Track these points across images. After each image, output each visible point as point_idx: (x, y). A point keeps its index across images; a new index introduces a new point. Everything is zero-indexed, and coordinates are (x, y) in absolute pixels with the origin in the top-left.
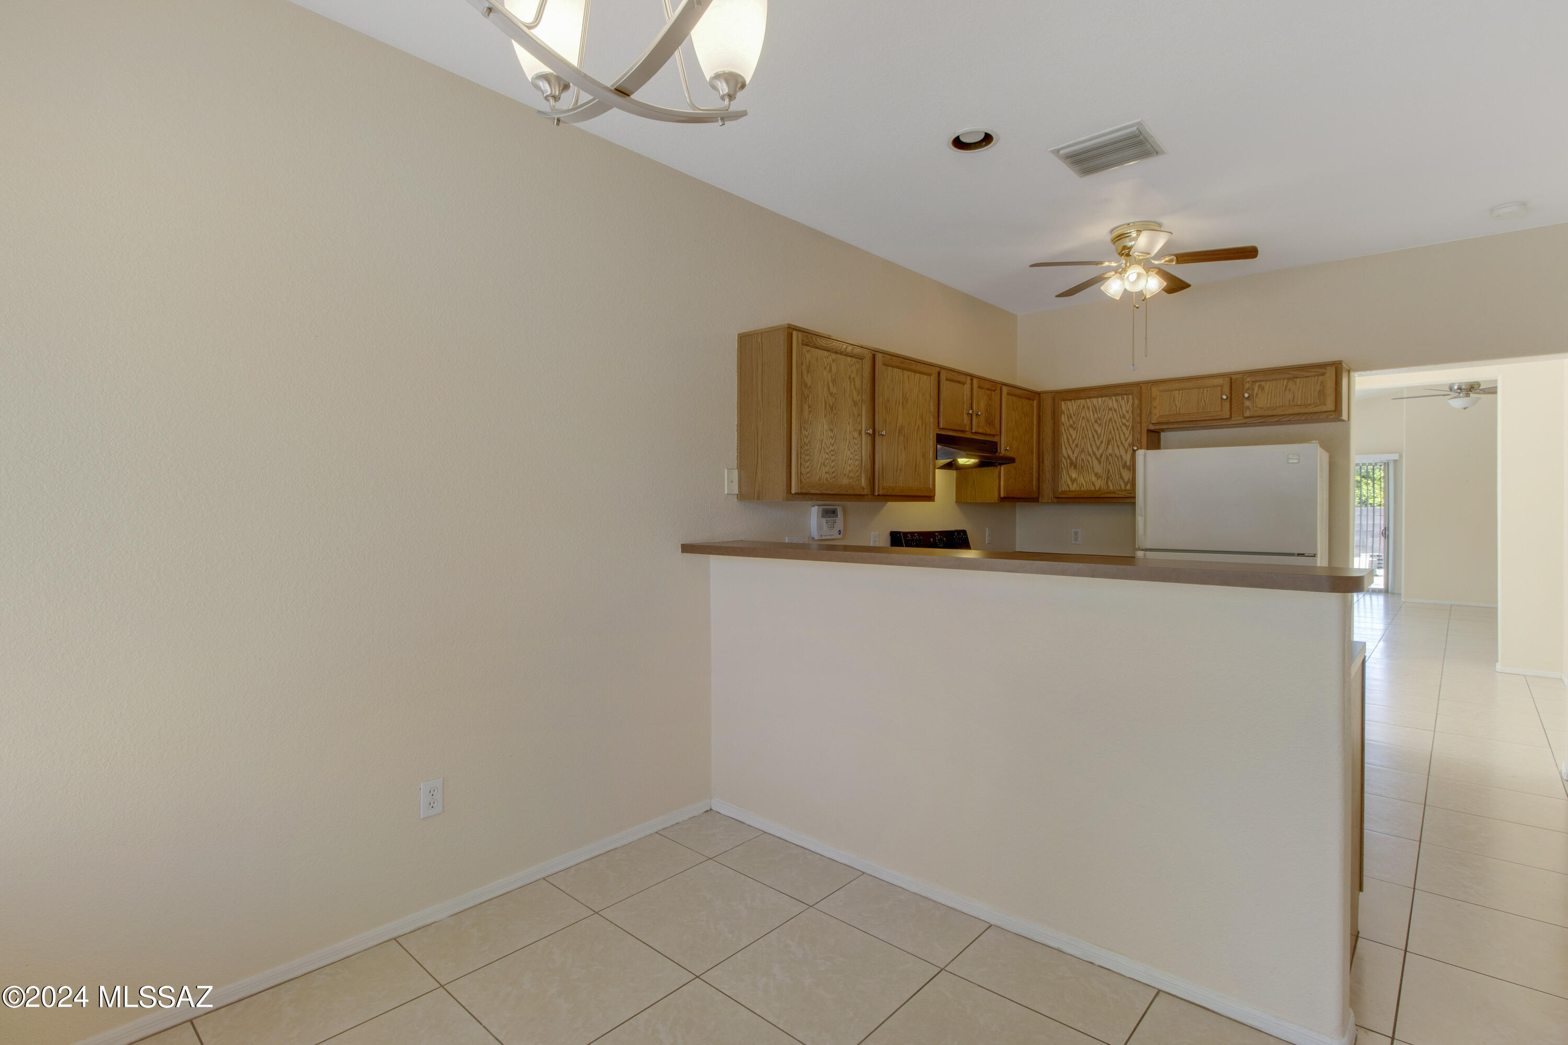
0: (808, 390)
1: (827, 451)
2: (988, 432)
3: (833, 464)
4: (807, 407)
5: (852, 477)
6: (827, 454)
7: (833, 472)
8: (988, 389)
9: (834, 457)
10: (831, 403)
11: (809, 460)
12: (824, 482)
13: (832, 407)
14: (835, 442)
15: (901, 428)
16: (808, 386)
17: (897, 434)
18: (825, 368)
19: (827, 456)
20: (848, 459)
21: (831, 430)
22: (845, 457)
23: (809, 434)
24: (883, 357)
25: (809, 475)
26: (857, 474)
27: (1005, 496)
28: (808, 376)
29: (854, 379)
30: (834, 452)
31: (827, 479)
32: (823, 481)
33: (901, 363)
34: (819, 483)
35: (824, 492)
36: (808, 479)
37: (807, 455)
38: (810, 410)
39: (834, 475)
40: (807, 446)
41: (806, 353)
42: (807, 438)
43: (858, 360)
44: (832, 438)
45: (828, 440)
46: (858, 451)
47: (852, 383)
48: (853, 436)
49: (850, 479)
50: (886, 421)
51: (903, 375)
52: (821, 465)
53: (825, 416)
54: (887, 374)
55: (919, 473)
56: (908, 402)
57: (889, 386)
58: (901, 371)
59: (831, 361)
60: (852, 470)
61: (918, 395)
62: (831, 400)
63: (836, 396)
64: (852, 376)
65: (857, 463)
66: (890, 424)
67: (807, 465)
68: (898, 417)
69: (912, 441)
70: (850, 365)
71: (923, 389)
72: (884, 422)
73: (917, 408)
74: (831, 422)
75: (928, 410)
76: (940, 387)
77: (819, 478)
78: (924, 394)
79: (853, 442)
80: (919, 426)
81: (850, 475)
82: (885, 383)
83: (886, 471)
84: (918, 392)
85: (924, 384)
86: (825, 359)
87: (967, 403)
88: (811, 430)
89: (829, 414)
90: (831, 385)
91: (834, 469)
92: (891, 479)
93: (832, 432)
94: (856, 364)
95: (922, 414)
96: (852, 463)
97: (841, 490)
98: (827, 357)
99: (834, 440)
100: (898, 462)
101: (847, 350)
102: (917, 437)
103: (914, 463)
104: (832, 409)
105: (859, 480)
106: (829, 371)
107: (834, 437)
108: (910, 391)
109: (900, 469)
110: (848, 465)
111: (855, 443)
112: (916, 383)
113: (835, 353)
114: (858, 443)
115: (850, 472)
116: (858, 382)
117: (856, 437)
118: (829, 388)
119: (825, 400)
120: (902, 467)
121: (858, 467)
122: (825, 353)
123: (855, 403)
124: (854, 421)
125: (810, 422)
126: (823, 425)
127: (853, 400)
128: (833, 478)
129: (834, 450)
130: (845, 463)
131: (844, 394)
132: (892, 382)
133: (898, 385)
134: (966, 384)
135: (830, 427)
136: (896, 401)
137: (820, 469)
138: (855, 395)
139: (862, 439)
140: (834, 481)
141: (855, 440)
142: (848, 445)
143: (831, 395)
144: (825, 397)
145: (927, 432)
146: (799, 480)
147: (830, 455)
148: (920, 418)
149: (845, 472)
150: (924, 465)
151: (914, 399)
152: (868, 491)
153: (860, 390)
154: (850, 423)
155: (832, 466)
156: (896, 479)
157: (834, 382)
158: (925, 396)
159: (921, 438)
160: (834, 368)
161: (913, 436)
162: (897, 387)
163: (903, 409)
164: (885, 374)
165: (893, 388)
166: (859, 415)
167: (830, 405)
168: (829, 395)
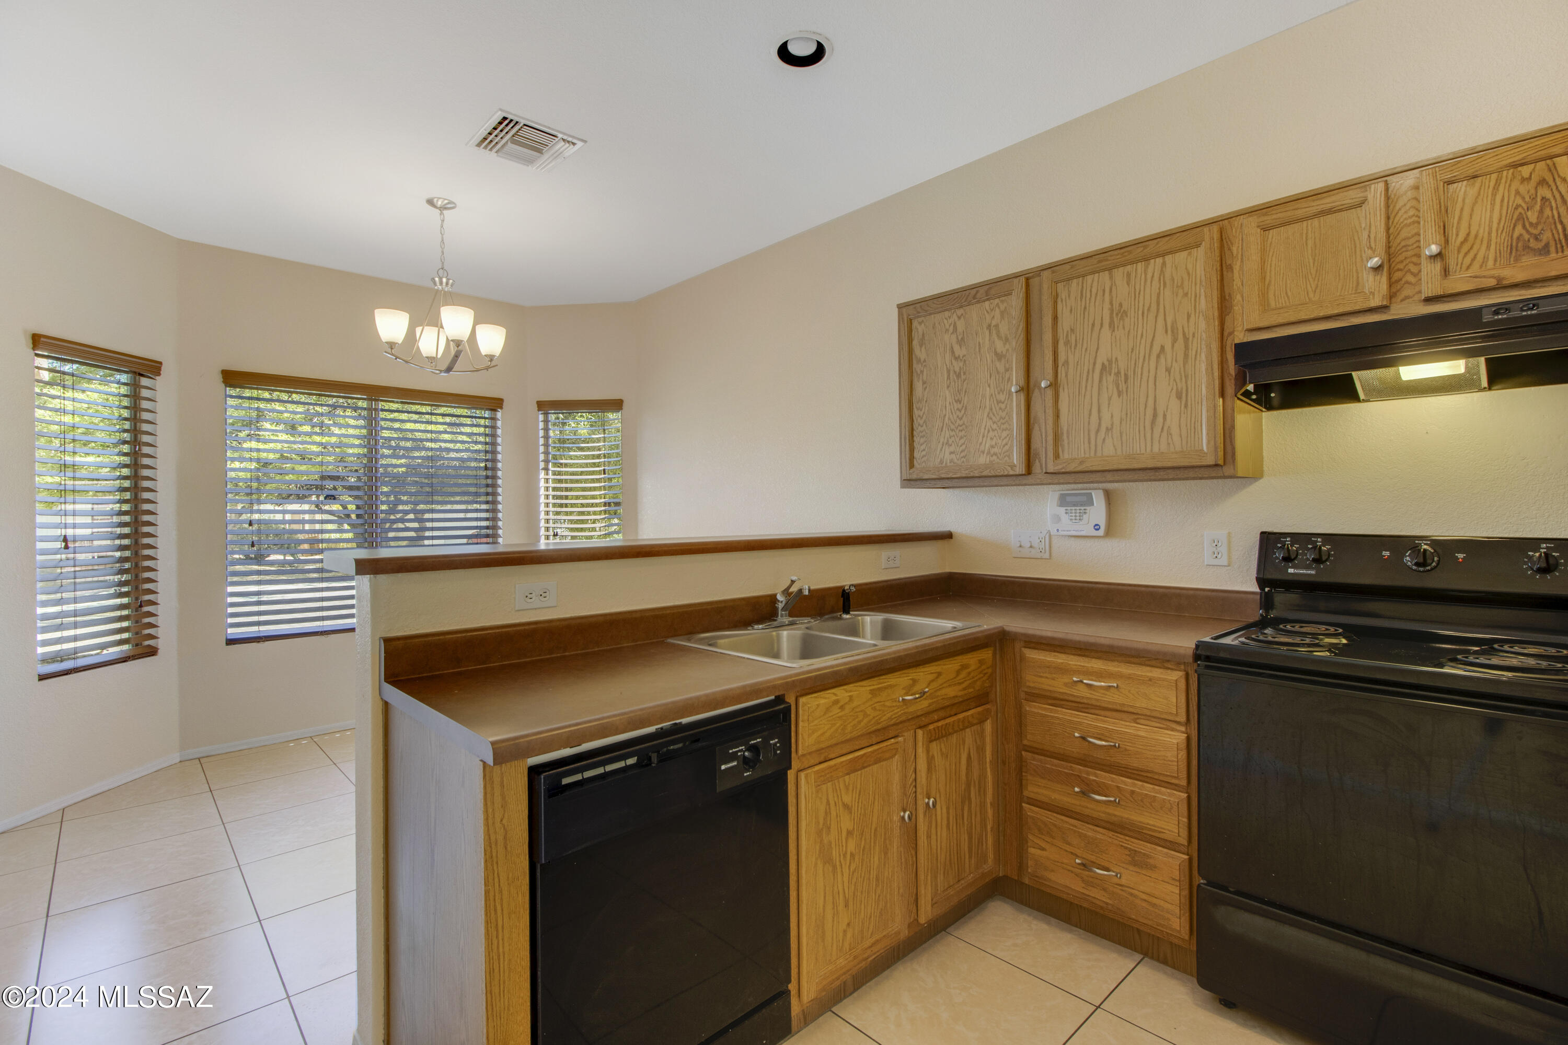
0: (922, 364)
1: (952, 427)
2: (1522, 276)
3: (962, 441)
4: (921, 382)
5: (995, 454)
6: (952, 430)
7: (962, 451)
8: (1517, 165)
9: (963, 432)
10: (957, 369)
11: (925, 442)
12: (948, 464)
13: (960, 373)
14: (965, 413)
15: (1106, 363)
16: (922, 360)
17: (1097, 375)
18: (947, 330)
20: (989, 431)
21: (959, 401)
22: (982, 430)
23: (924, 413)
24: (1053, 272)
25: (925, 459)
26: (1007, 447)
28: (921, 350)
29: (997, 326)
30: (964, 426)
31: (951, 461)
32: (946, 464)
33: (1100, 262)
34: (940, 465)
35: (943, 476)
36: (924, 464)
37: (922, 437)
38: (925, 386)
39: (963, 454)
40: (922, 426)
41: (918, 327)
42: (921, 418)
43: (1003, 298)
44: (960, 410)
45: (954, 413)
46: (1007, 418)
47: (994, 332)
48: (997, 400)
49: (992, 456)
50: (1066, 362)
51: (1111, 278)
52: (943, 445)
53: (948, 387)
54: (1069, 292)
55: (1165, 429)
56: (1127, 316)
57: (1073, 308)
58: (1107, 273)
59: (956, 319)
60: (996, 444)
61: (1159, 294)
62: (957, 366)
63: (964, 358)
64: (994, 323)
65: (1004, 434)
66: (1077, 365)
67: (922, 448)
68: (1098, 349)
69: (1141, 378)
70: (989, 311)
71: (1173, 280)
72: (1063, 365)
73: (1156, 317)
74: (958, 391)
75: (1193, 312)
76: (1235, 255)
77: (939, 460)
78: (1177, 287)
79: (997, 408)
80: (1162, 348)
81: (993, 451)
82: (1064, 308)
83: (1068, 437)
84: (1159, 289)
85: (1177, 268)
86: (946, 321)
87: (1373, 245)
88: (927, 408)
89: (955, 382)
90: (956, 348)
91: (964, 447)
92: (1082, 447)
93: (960, 403)
94: (1000, 304)
95: (1174, 322)
96: (997, 435)
97: (972, 471)
98: (950, 317)
99: (963, 411)
100: (1100, 419)
101: (978, 296)
102: (1157, 368)
103: (1150, 412)
104: (959, 376)
105: (1009, 456)
106: (953, 333)
107: (964, 408)
108: (1133, 295)
109: (1107, 429)
110: (989, 438)
111: (1000, 409)
112: (1153, 277)
113: (961, 307)
114: (1006, 407)
115: (992, 447)
116: (1004, 328)
117: (1003, 400)
118: (953, 352)
119: (947, 368)
120: (1112, 425)
121: (1008, 438)
122: (947, 314)
123: (1000, 356)
124: (999, 380)
125: (925, 400)
126: (946, 398)
127: (996, 354)
128: (962, 458)
129: (964, 424)
130: (983, 437)
131: (979, 351)
132: (1081, 301)
133: (1098, 298)
134: (1366, 203)
135: (956, 398)
136: (1093, 325)
137: (941, 450)
138: (1000, 346)
139: (1012, 401)
140: (963, 462)
141: (1000, 404)
142: (989, 413)
143: (957, 358)
144: (946, 365)
145: (1190, 351)
146: (912, 466)
147: (958, 431)
148: (1166, 332)
149: (982, 448)
150: (1182, 412)
151: (1144, 305)
152: (1021, 470)
153: (1009, 336)
154: (992, 385)
155: (960, 444)
156: (1096, 445)
157: (961, 342)
158: (1183, 288)
159: (1172, 366)
160: (961, 325)
161: (1142, 368)
162: (1095, 302)
163: (1114, 331)
164: (1063, 295)
165: (1085, 308)
166: (1007, 370)
167: (955, 372)
168: (953, 361)
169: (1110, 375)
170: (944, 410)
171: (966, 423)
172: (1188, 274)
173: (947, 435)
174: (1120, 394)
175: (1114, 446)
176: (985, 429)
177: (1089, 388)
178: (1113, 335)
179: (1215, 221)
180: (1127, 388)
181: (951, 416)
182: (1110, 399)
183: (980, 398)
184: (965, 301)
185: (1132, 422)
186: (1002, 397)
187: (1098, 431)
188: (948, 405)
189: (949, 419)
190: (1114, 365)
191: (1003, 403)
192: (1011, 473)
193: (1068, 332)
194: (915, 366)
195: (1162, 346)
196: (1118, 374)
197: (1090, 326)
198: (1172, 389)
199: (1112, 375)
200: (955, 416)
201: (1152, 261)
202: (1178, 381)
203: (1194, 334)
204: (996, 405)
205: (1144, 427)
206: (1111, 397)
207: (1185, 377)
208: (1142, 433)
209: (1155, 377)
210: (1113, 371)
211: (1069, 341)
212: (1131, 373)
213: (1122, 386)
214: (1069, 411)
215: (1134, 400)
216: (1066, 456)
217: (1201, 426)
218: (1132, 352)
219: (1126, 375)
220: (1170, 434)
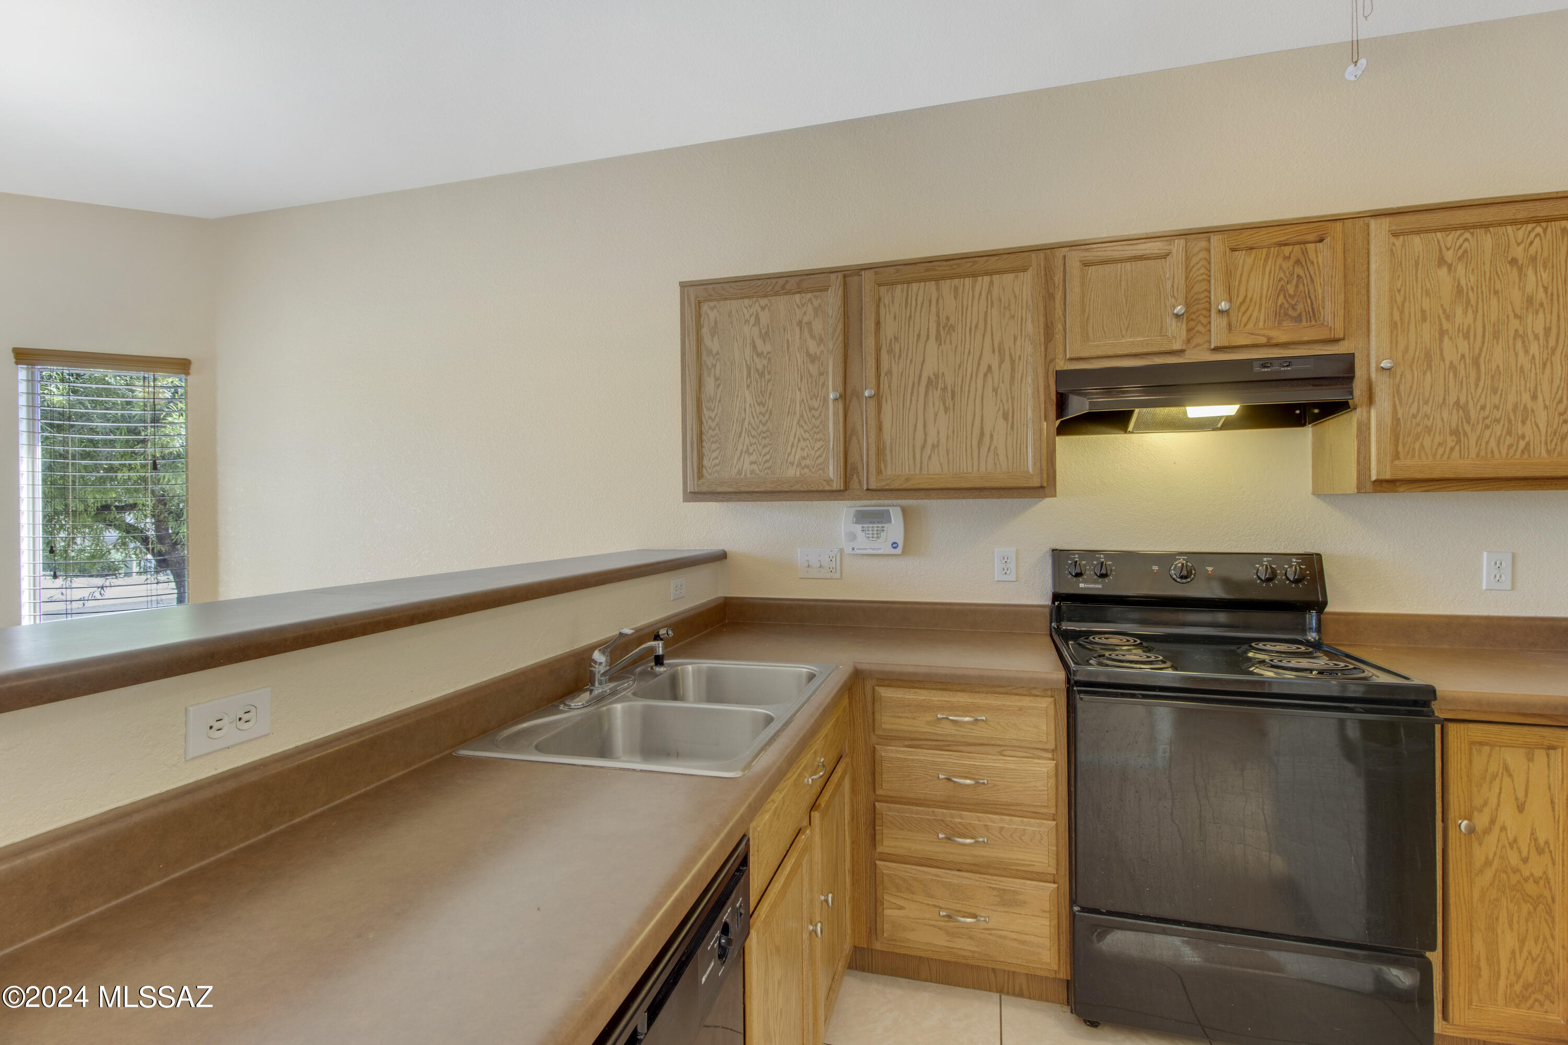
0: (714, 357)
1: (754, 433)
2: (1283, 337)
3: (766, 450)
4: (713, 379)
5: (807, 466)
6: (753, 437)
7: (766, 461)
8: (1281, 244)
9: (767, 439)
10: (760, 367)
11: (718, 448)
12: (749, 476)
13: (763, 373)
14: (769, 418)
15: (933, 377)
16: (714, 351)
17: (922, 389)
18: (747, 321)
19: (753, 441)
20: (799, 440)
21: (762, 404)
22: (791, 438)
23: (716, 415)
24: (876, 273)
25: (718, 468)
26: (821, 460)
27: (1388, 476)
28: (712, 340)
29: (809, 324)
30: (768, 433)
31: (752, 472)
32: (746, 475)
33: (927, 270)
34: (738, 477)
35: (743, 489)
36: (716, 475)
37: (715, 442)
38: (718, 382)
39: (767, 465)
40: (714, 430)
41: (709, 312)
42: (713, 420)
43: (817, 294)
44: (764, 415)
45: (756, 418)
46: (821, 426)
47: (806, 330)
48: (809, 406)
49: (803, 468)
50: (890, 372)
51: (938, 289)
52: (741, 453)
53: (748, 387)
54: (893, 297)
55: (992, 448)
56: (954, 331)
57: (897, 316)
58: (933, 283)
59: (759, 309)
60: (808, 456)
61: (986, 313)
62: (760, 363)
63: (769, 355)
64: (805, 320)
65: (818, 445)
66: (902, 376)
67: (714, 455)
68: (924, 361)
69: (968, 397)
70: (800, 306)
71: (1000, 300)
72: (886, 375)
73: (984, 335)
74: (761, 392)
75: (1019, 334)
76: (1056, 285)
77: (736, 471)
78: (1005, 308)
79: (810, 416)
80: (990, 367)
81: (804, 463)
82: (888, 313)
83: (891, 451)
84: (987, 307)
85: (1004, 289)
86: (745, 311)
87: (1176, 295)
88: (720, 409)
89: (757, 382)
90: (759, 342)
91: (768, 457)
92: (907, 463)
93: (764, 407)
94: (814, 300)
95: (1001, 344)
96: (809, 446)
97: (780, 485)
98: (751, 306)
99: (767, 416)
100: (925, 434)
101: (788, 286)
102: (984, 387)
103: (977, 432)
104: (762, 375)
105: (823, 470)
106: (754, 325)
107: (768, 412)
108: (960, 311)
109: (933, 446)
110: (799, 449)
111: (813, 416)
112: (980, 294)
113: (766, 296)
114: (820, 415)
115: (804, 458)
116: (818, 327)
117: (816, 407)
118: (755, 347)
119: (747, 364)
120: (938, 442)
121: (822, 449)
122: (747, 301)
123: (813, 358)
124: (811, 384)
125: (718, 399)
126: (745, 399)
127: (808, 354)
128: (766, 469)
129: (768, 431)
130: (792, 446)
131: (788, 349)
132: (906, 308)
133: (924, 309)
134: (1170, 255)
135: (759, 400)
136: (919, 336)
137: (739, 459)
138: (812, 346)
139: (827, 409)
140: (767, 474)
141: (814, 412)
142: (799, 421)
143: (760, 355)
144: (746, 362)
145: (1016, 373)
146: (700, 476)
147: (760, 438)
148: (994, 351)
149: (791, 459)
150: (1009, 433)
151: (971, 322)
152: (839, 485)
153: (823, 336)
154: (803, 388)
155: (762, 454)
156: (921, 463)
157: (765, 336)
158: (1010, 310)
159: (999, 386)
160: (765, 317)
161: (969, 386)
162: (921, 312)
163: (940, 344)
164: (887, 299)
165: (910, 316)
166: (821, 374)
167: (757, 370)
168: (755, 357)
169: (937, 390)
170: (743, 412)
171: (771, 428)
172: (1015, 297)
173: (747, 442)
174: (946, 410)
175: (941, 464)
176: (795, 437)
177: (914, 401)
178: (940, 350)
179: (1040, 248)
180: (954, 405)
181: (752, 421)
182: (936, 415)
183: (789, 403)
184: (771, 291)
185: (959, 440)
186: (815, 404)
187: (923, 447)
188: (747, 408)
189: (750, 423)
190: (940, 380)
191: (816, 410)
192: (827, 488)
193: (891, 339)
194: (704, 357)
195: (989, 365)
196: (944, 389)
197: (916, 337)
198: (999, 410)
199: (939, 390)
200: (757, 421)
201: (980, 278)
202: (1005, 402)
203: (1020, 357)
204: (808, 411)
205: (971, 446)
206: (938, 412)
207: (1011, 397)
208: (969, 452)
209: (982, 396)
210: (940, 386)
211: (892, 349)
212: (957, 389)
213: (949, 402)
214: (892, 424)
215: (961, 417)
216: (889, 472)
217: (1027, 448)
218: (959, 368)
219: (953, 393)
220: (997, 454)
